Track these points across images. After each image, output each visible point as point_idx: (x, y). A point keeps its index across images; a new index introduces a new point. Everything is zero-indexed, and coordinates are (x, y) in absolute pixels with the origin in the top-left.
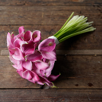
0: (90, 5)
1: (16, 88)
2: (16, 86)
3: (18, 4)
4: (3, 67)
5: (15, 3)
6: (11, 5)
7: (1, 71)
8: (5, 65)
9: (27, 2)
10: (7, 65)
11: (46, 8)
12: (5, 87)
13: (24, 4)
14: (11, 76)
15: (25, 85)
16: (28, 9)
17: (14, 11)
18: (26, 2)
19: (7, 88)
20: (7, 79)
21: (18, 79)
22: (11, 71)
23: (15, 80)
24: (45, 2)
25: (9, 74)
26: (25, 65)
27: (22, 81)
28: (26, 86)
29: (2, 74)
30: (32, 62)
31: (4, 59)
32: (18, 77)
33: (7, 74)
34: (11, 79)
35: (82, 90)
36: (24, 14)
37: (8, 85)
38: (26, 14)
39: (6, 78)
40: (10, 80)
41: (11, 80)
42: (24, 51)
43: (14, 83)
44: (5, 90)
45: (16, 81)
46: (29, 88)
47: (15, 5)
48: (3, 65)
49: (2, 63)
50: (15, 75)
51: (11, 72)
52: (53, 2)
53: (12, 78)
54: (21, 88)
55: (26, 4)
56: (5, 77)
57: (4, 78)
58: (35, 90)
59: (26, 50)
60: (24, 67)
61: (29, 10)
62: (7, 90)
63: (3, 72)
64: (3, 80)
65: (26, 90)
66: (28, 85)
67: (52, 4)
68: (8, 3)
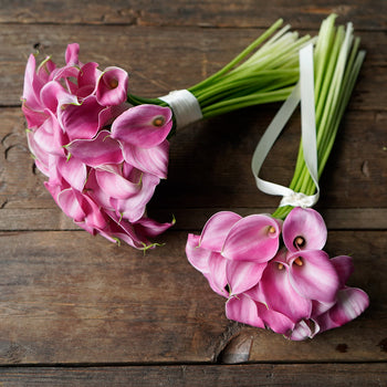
0: (372, 28)
1: (126, 360)
2: (126, 355)
3: (108, 18)
4: (72, 277)
5: (99, 17)
6: (83, 24)
7: (68, 295)
8: (81, 271)
9: (143, 13)
10: (86, 270)
11: (216, 40)
12: (85, 359)
13: (134, 22)
14: (104, 315)
15: (158, 351)
16: (147, 43)
17: (97, 51)
18: (139, 12)
19: (94, 361)
20: (90, 326)
21: (130, 325)
22: (103, 293)
23: (122, 329)
24: (212, 16)
25: (97, 308)
26: (69, 170)
27: (147, 332)
28: (162, 355)
29: (72, 307)
30: (88, 168)
31: (73, 244)
32: (132, 317)
33: (89, 305)
34: (108, 327)
35: (360, 366)
36: (135, 63)
37: (96, 351)
38: (142, 62)
39: (88, 322)
40: (103, 332)
41: (105, 331)
42: (67, 126)
43: (117, 343)
44: (87, 371)
45: (124, 335)
46: (173, 360)
47: (98, 23)
48: (74, 272)
49: (67, 264)
50: (121, 311)
51: (105, 298)
52: (241, 14)
53: (108, 321)
54: (145, 360)
55: (139, 21)
56: (83, 317)
57: (79, 321)
58: (195, 367)
59: (73, 125)
60: (64, 175)
61: (152, 45)
62: (97, 371)
63: (76, 299)
64: (78, 331)
65: (165, 368)
66: (168, 352)
67: (237, 22)
68: (71, 17)
